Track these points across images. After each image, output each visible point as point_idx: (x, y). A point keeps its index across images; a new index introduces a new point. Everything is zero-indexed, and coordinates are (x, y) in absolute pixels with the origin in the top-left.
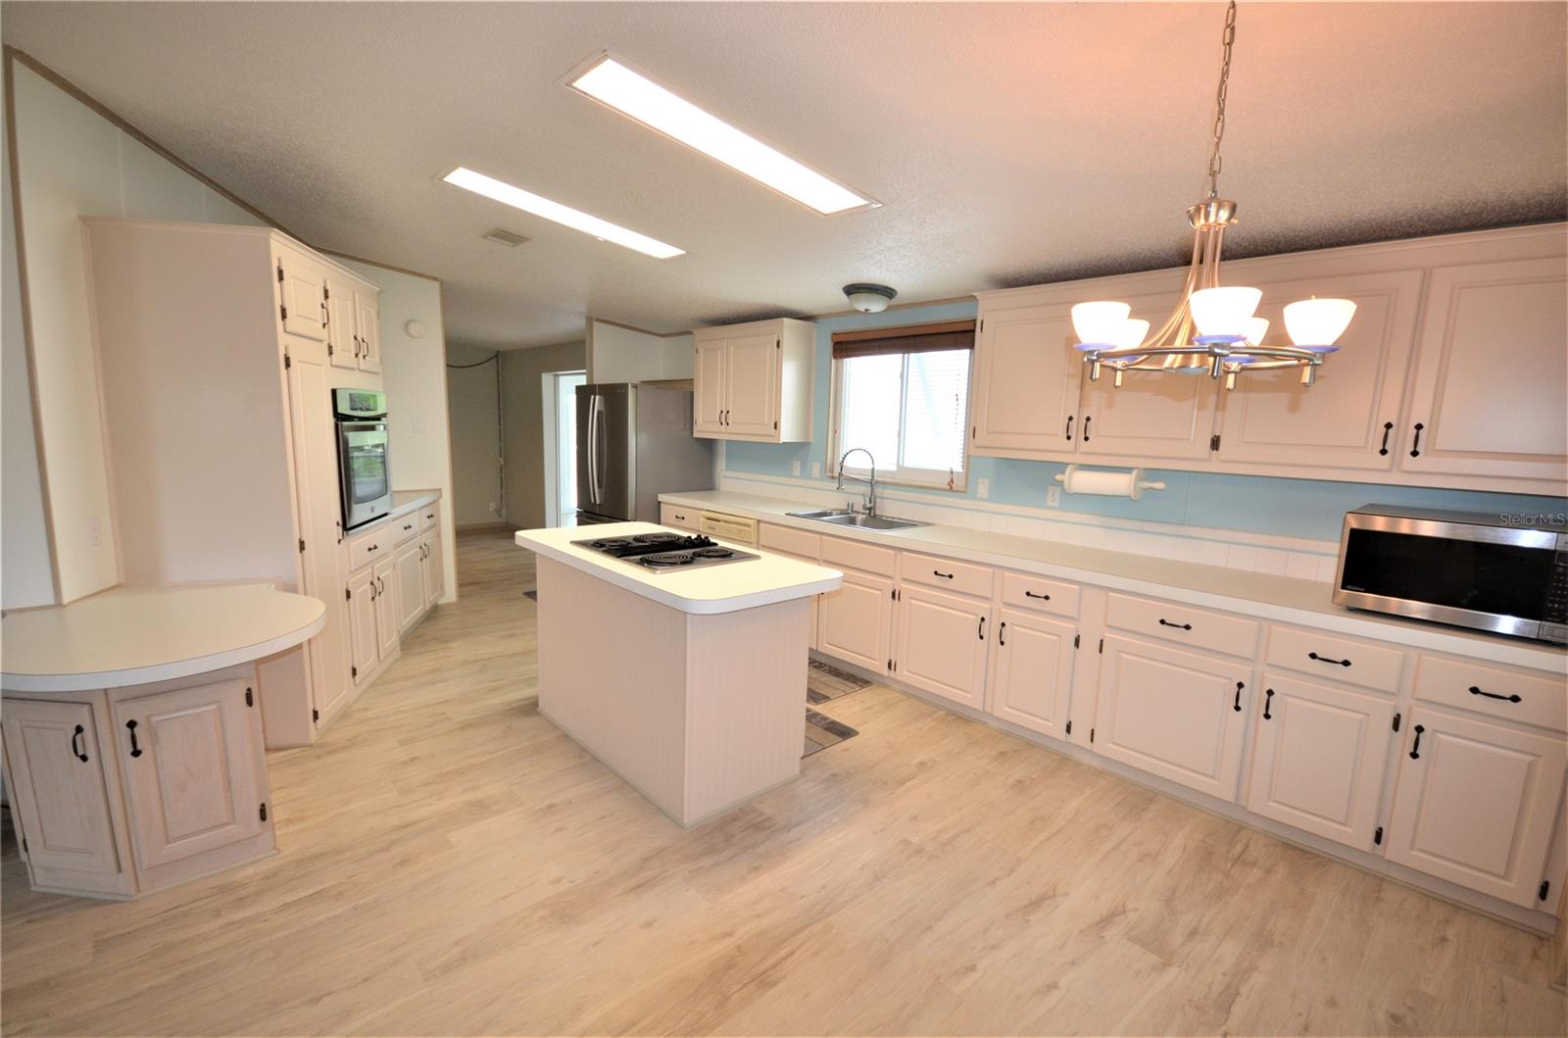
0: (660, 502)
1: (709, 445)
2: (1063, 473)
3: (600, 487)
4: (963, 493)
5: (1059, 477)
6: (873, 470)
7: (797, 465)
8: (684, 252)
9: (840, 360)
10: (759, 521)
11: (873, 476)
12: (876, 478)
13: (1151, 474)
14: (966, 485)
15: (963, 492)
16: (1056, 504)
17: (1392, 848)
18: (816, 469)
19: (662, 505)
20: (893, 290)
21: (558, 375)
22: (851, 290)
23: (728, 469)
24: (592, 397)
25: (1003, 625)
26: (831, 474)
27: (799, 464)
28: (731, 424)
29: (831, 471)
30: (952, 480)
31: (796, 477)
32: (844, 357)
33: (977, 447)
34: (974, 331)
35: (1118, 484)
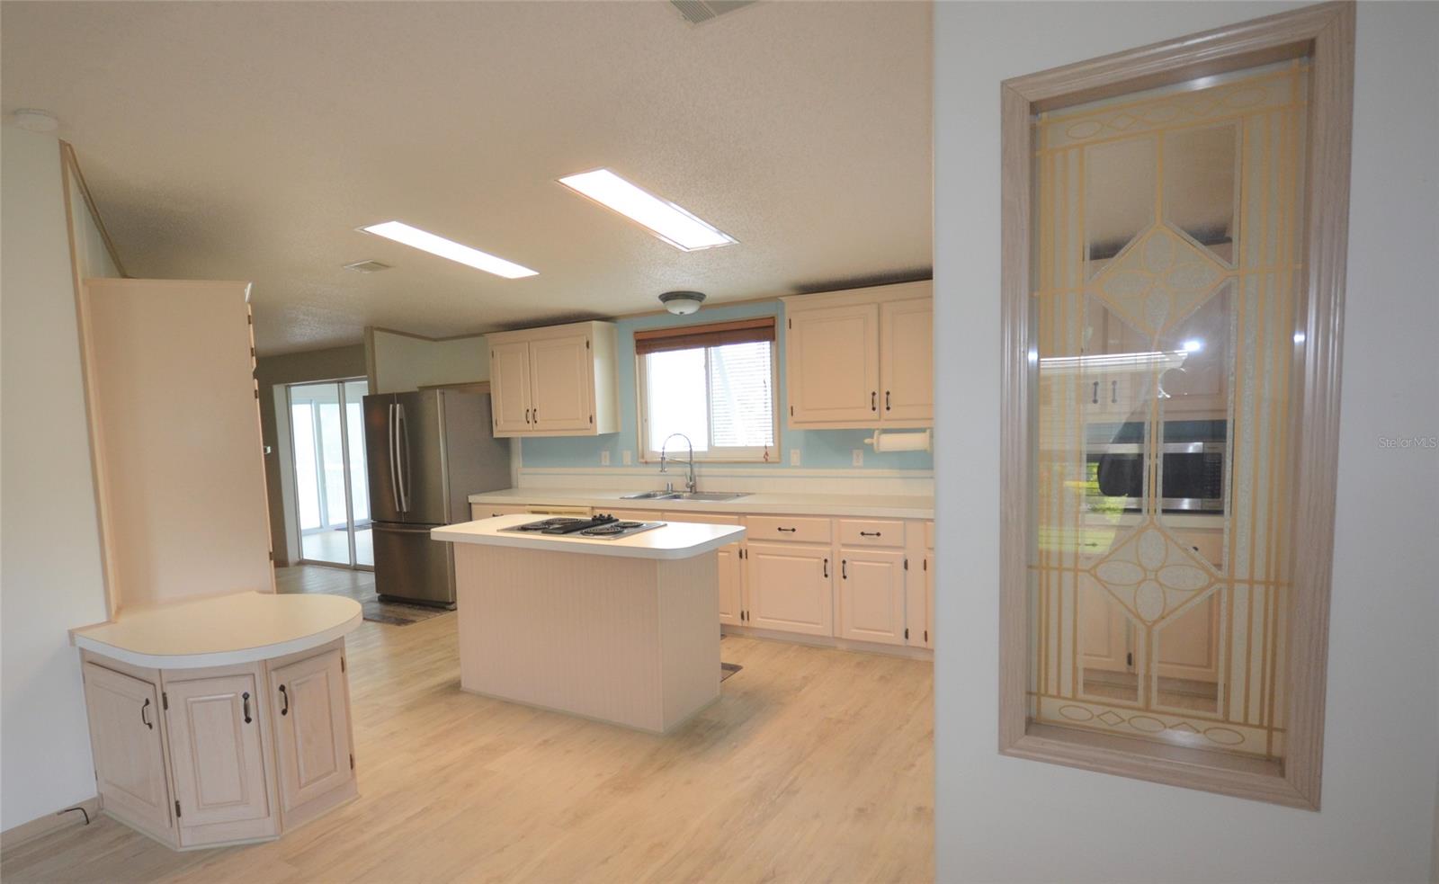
0: (470, 504)
1: (505, 443)
2: (872, 437)
3: (406, 495)
5: (867, 441)
6: (691, 451)
7: (606, 455)
8: (537, 273)
9: (642, 356)
10: (593, 508)
11: (691, 457)
12: (695, 459)
14: (780, 457)
15: (777, 463)
18: (627, 456)
19: (473, 506)
20: (701, 294)
21: (290, 386)
22: (667, 297)
23: (524, 466)
24: (391, 406)
25: (844, 562)
26: (643, 459)
27: (608, 453)
28: (538, 421)
29: (643, 457)
30: (767, 454)
31: (606, 466)
32: (648, 353)
33: (796, 423)
34: (773, 326)
35: (916, 441)
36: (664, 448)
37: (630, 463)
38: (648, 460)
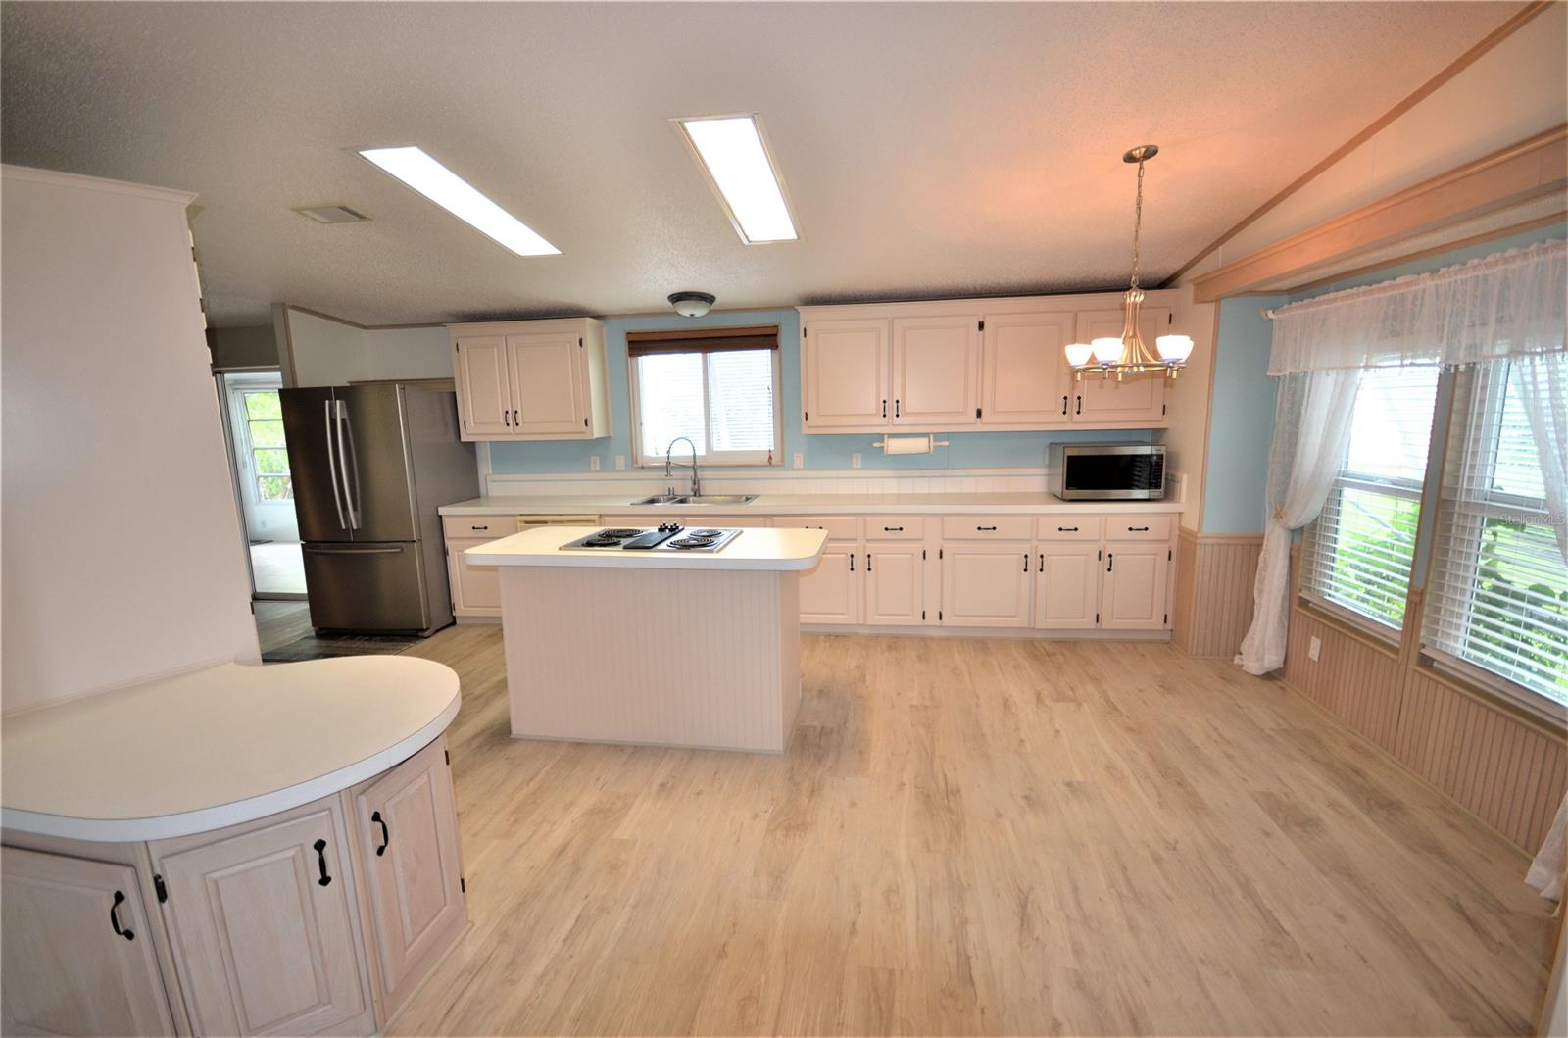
0: (441, 516)
1: (471, 447)
2: (882, 441)
3: (355, 509)
4: (781, 466)
5: (876, 445)
6: (694, 455)
7: (596, 460)
8: (559, 252)
9: (634, 359)
10: (601, 515)
11: (695, 462)
12: (698, 463)
13: (938, 436)
14: (782, 461)
15: (779, 466)
16: (859, 466)
17: (1105, 624)
18: (621, 461)
19: (443, 518)
20: (713, 297)
22: (677, 298)
23: (494, 473)
24: (327, 402)
25: (869, 556)
26: (637, 465)
27: (598, 457)
28: (521, 424)
29: (637, 462)
30: (770, 457)
31: (597, 472)
32: (641, 355)
33: (810, 427)
34: (776, 335)
35: (920, 445)
36: (669, 452)
37: (623, 468)
38: (645, 465)
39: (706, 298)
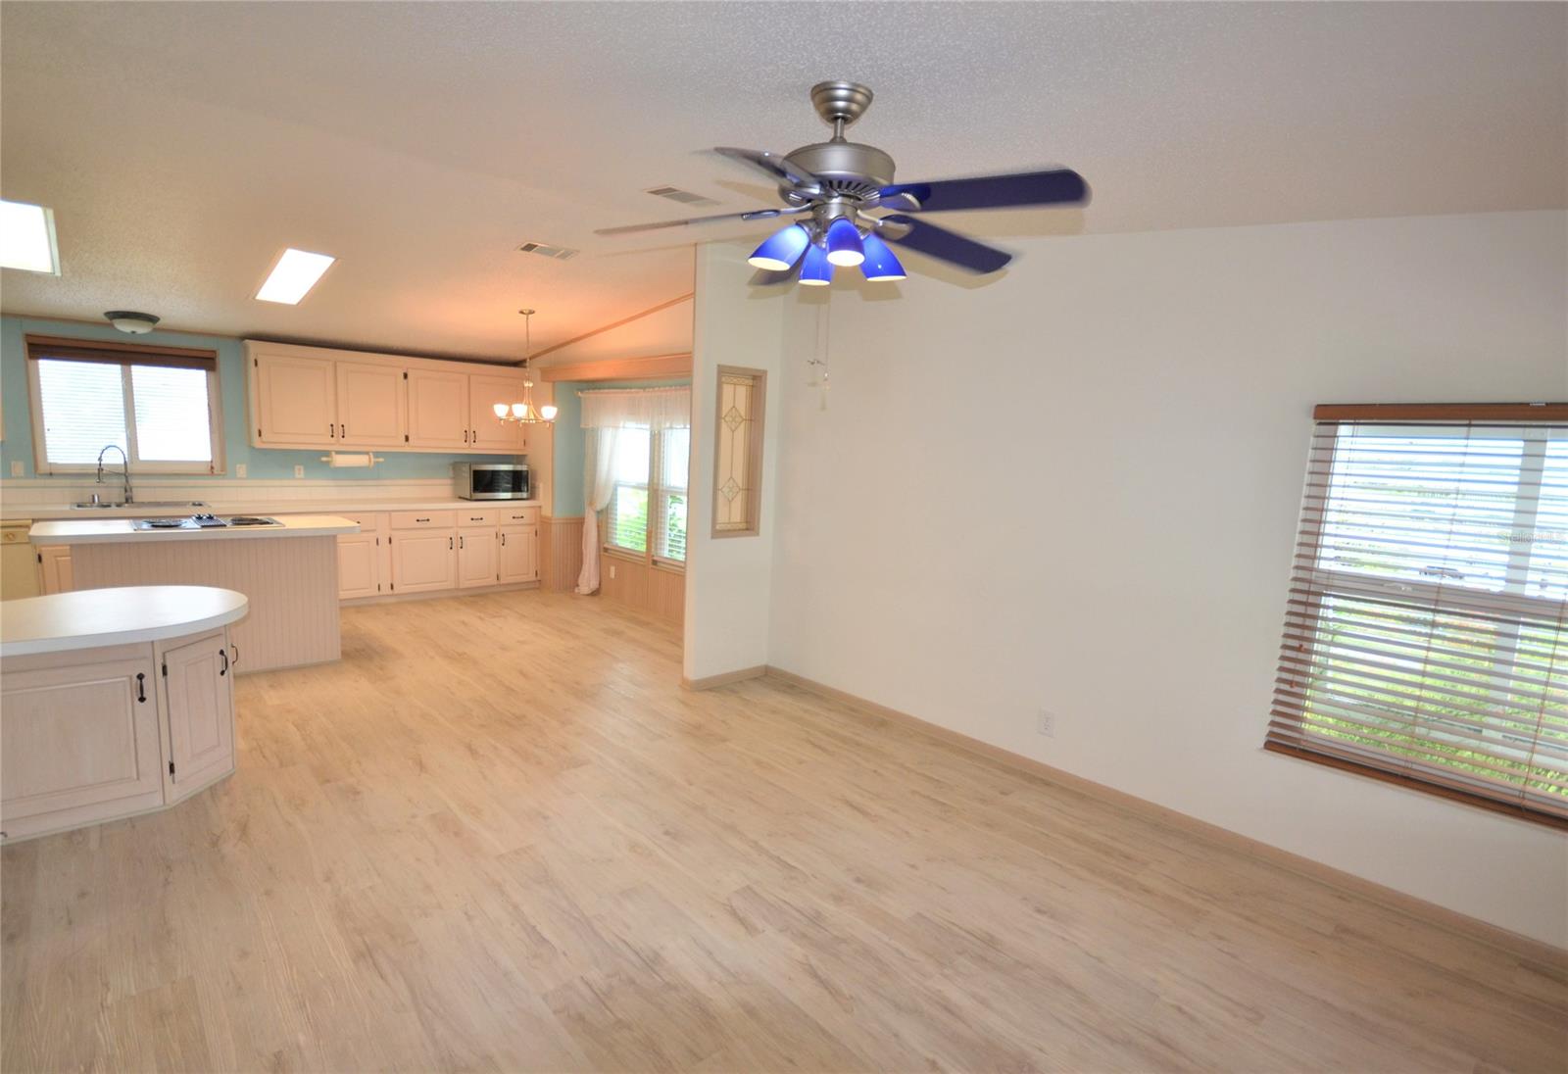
2: (327, 457)
4: (224, 474)
5: (324, 459)
6: (126, 464)
9: (33, 362)
11: (126, 469)
12: (128, 471)
13: (377, 454)
14: (224, 470)
15: (222, 474)
16: (302, 475)
17: (503, 579)
18: (21, 467)
20: (154, 316)
22: (119, 315)
26: (38, 471)
30: (212, 468)
32: (43, 359)
33: (263, 442)
34: (212, 359)
35: (361, 461)
36: (100, 459)
37: (21, 475)
39: (150, 319)
